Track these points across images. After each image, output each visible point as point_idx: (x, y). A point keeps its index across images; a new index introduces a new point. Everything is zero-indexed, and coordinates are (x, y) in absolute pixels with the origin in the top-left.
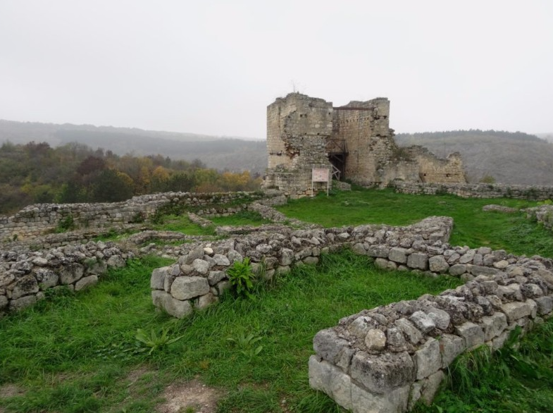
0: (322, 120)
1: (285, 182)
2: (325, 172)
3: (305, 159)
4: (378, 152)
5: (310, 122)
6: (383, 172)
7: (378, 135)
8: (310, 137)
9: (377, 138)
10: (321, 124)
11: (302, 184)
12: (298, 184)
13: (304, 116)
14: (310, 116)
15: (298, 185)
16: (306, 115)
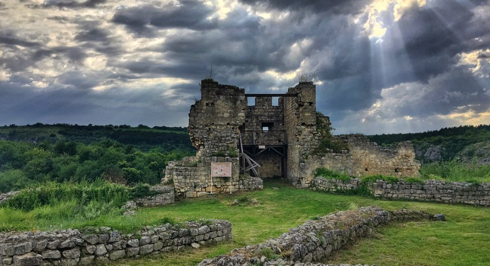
0: (233, 109)
1: (181, 177)
2: (227, 166)
3: (208, 151)
4: (302, 143)
5: (217, 111)
6: (305, 165)
7: (303, 124)
8: (218, 127)
9: (303, 127)
10: (230, 113)
11: (201, 179)
12: (197, 179)
13: (210, 105)
14: (218, 105)
15: (195, 181)
16: (212, 104)
